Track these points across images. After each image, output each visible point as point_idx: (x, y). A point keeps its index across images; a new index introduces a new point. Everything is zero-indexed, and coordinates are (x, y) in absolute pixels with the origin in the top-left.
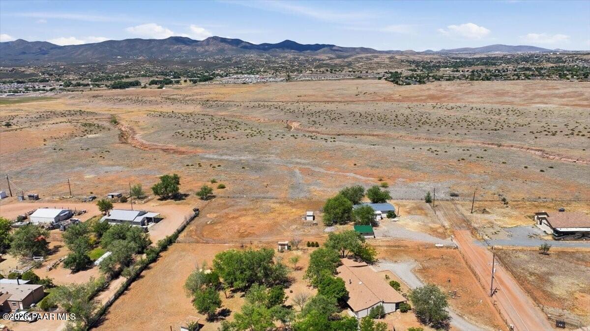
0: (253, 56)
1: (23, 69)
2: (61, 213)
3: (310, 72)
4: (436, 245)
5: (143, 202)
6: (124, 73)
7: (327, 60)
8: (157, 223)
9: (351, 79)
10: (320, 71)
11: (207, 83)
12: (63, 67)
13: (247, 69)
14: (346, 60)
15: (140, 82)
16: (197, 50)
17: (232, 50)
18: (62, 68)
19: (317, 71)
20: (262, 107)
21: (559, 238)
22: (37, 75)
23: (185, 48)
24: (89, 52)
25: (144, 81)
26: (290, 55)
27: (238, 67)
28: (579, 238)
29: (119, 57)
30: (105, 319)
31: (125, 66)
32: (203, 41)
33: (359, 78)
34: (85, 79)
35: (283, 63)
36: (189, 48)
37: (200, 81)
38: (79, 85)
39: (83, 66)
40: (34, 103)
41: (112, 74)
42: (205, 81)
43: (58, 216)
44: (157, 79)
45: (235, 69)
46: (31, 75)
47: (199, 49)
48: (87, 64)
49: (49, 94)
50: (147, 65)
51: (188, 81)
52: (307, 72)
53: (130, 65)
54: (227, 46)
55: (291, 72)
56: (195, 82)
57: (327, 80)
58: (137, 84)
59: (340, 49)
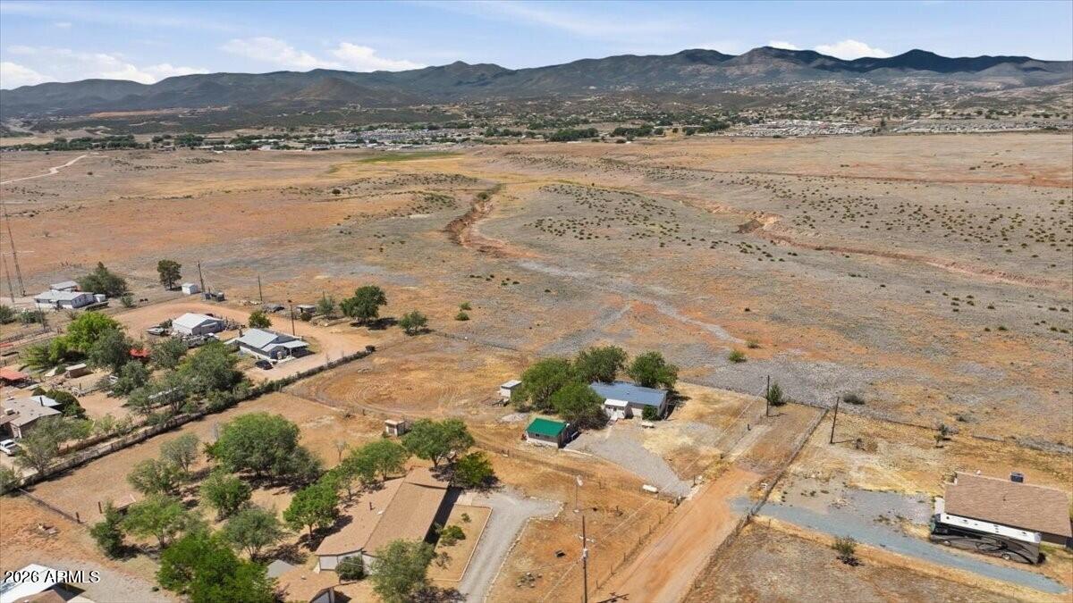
0: (832, 83)
1: (446, 108)
2: (203, 323)
3: (940, 116)
4: (645, 487)
5: (326, 325)
6: (585, 114)
7: (998, 90)
8: (298, 357)
9: (1031, 132)
10: (962, 115)
11: (712, 134)
12: (499, 104)
13: (806, 110)
14: (1045, 90)
15: (597, 131)
16: (728, 73)
17: (794, 71)
18: (499, 107)
19: (954, 114)
20: (746, 184)
21: (941, 537)
22: (460, 117)
23: (707, 69)
24: (548, 80)
25: (605, 129)
26: (913, 80)
27: (788, 106)
28: (991, 551)
29: (592, 88)
30: (71, 474)
31: (592, 103)
32: (742, 56)
33: (1050, 129)
34: (522, 124)
35: (886, 98)
36: (714, 69)
37: (702, 131)
38: (507, 133)
39: (530, 103)
40: (426, 161)
41: (567, 116)
42: (711, 130)
43: (199, 326)
44: (631, 126)
45: (783, 109)
46: (454, 116)
47: (733, 72)
48: (537, 99)
49: (457, 147)
50: (628, 102)
51: (680, 131)
52: (932, 116)
53: (601, 101)
54: (784, 65)
55: (895, 116)
56: (690, 132)
57: (965, 133)
58: (592, 134)
59: (1042, 65)
